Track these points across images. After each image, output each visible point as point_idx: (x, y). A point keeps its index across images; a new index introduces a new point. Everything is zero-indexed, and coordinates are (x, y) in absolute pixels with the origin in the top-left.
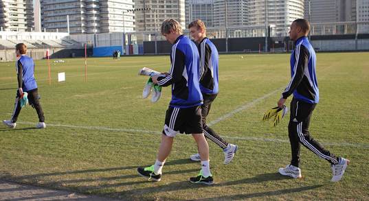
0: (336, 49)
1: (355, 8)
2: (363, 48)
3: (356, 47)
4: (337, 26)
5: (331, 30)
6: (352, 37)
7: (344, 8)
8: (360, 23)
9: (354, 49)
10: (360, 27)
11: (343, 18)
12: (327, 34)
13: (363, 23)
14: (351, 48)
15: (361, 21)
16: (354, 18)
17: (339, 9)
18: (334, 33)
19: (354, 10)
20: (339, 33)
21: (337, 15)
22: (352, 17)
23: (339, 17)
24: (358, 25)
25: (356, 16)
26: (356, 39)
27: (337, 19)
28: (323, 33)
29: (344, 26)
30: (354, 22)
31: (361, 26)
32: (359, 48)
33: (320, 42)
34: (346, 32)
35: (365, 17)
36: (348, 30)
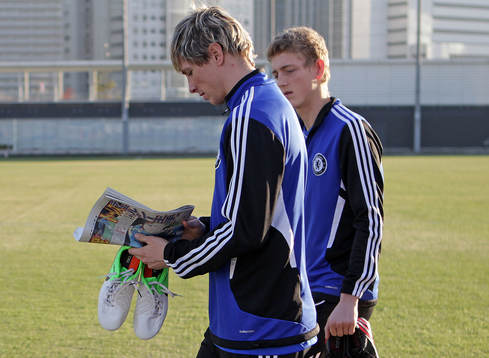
0: (63, 148)
1: (120, 19)
2: (145, 148)
3: (126, 142)
4: (67, 76)
5: (50, 88)
6: (111, 110)
7: (87, 18)
8: (136, 68)
9: (119, 148)
10: (136, 81)
11: (87, 50)
12: (38, 100)
13: (145, 69)
14: (110, 148)
15: (141, 62)
16: (117, 52)
17: (73, 19)
18: (58, 96)
19: (116, 26)
20: (75, 98)
21: (67, 38)
22: (113, 45)
23: (73, 45)
24: (130, 75)
25: (121, 45)
26: (125, 116)
27: (67, 51)
28: (24, 96)
29: (86, 75)
30: (119, 62)
31: (140, 74)
32: (133, 148)
33: (15, 123)
34: (93, 97)
35: (150, 51)
36: (102, 87)
